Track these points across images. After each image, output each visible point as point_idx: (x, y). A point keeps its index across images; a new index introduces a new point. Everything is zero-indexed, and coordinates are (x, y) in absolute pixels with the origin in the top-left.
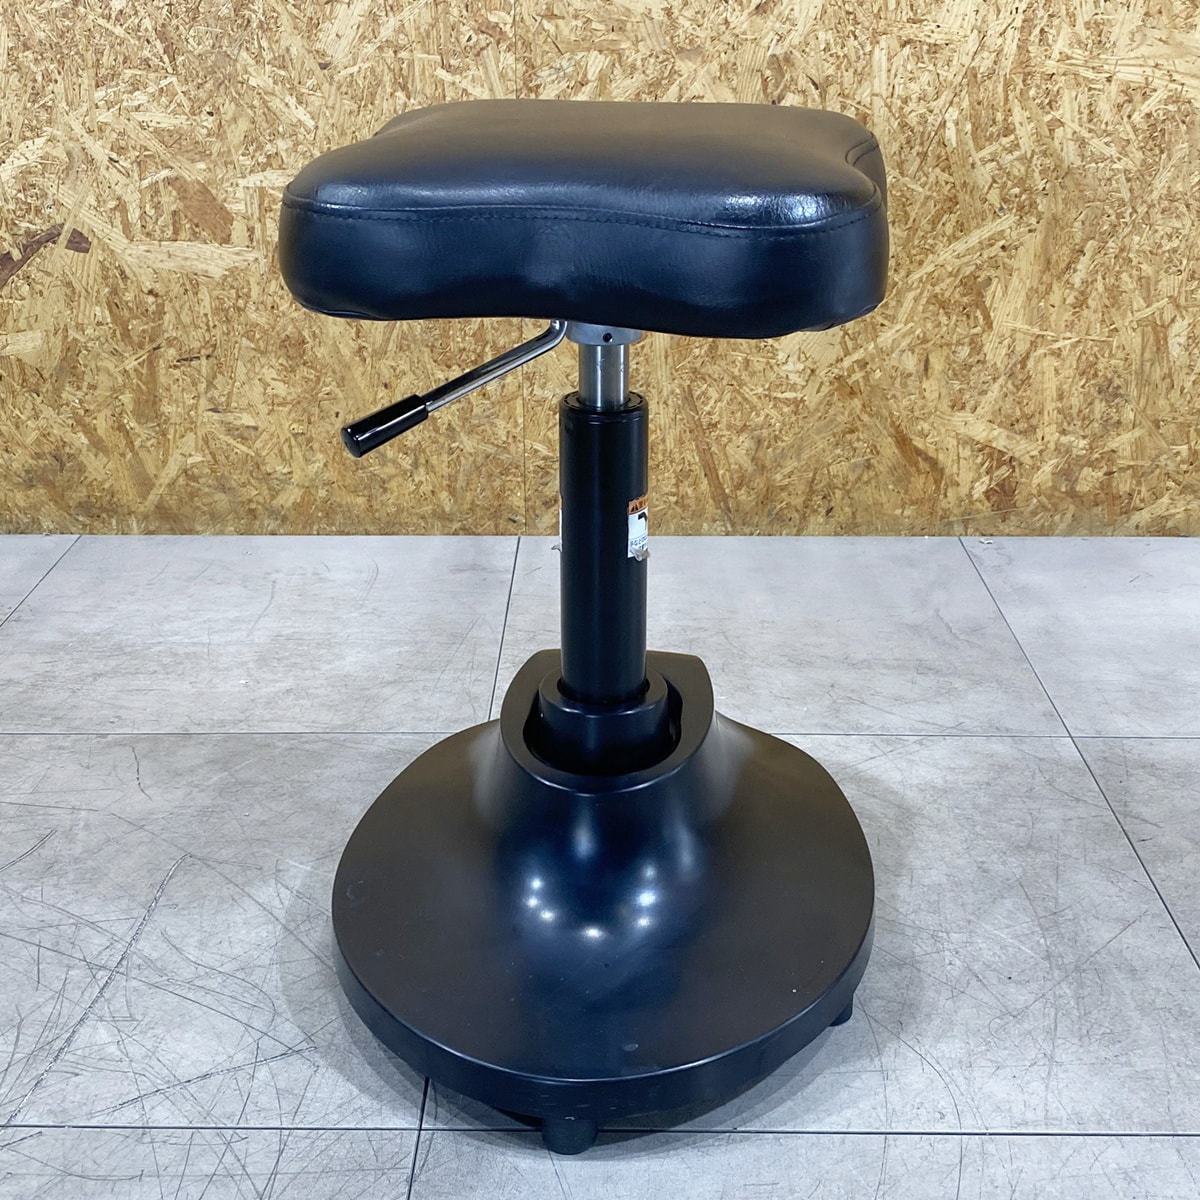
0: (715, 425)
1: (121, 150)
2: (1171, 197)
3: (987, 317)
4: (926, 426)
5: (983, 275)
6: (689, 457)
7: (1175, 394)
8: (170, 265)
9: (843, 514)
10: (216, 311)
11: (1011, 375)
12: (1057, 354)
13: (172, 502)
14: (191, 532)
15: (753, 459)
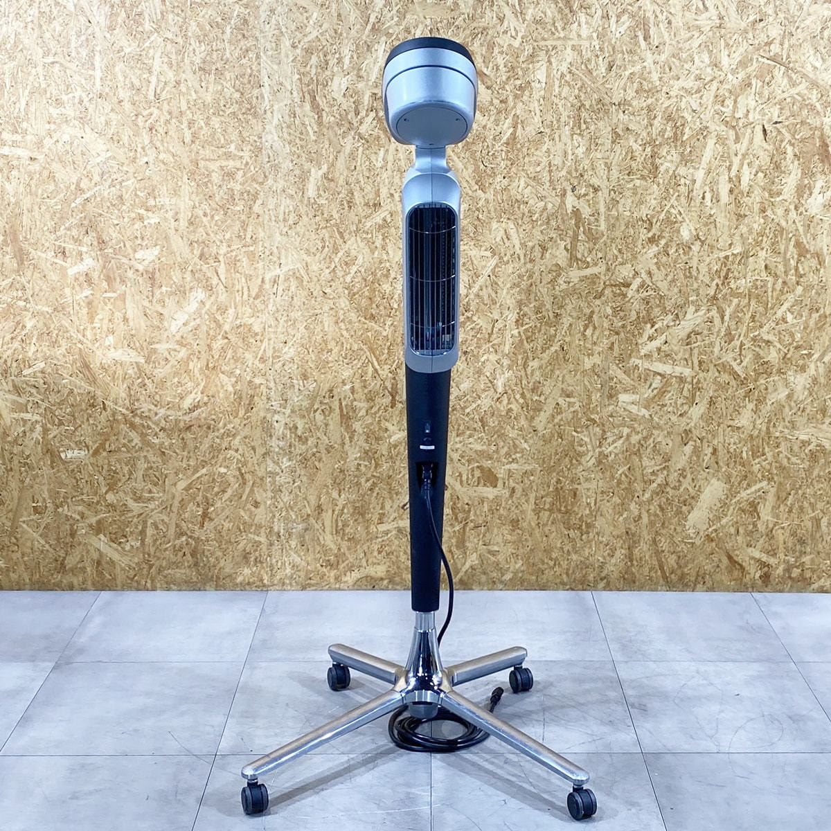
0: (663, 551)
1: (463, 457)
2: (819, 476)
3: (758, 515)
4: (737, 552)
5: (756, 501)
6: (654, 563)
7: (824, 543)
8: (476, 494)
9: (709, 584)
10: (489, 511)
11: (767, 535)
12: (783, 528)
13: (465, 578)
14: (471, 589)
15: (677, 563)
